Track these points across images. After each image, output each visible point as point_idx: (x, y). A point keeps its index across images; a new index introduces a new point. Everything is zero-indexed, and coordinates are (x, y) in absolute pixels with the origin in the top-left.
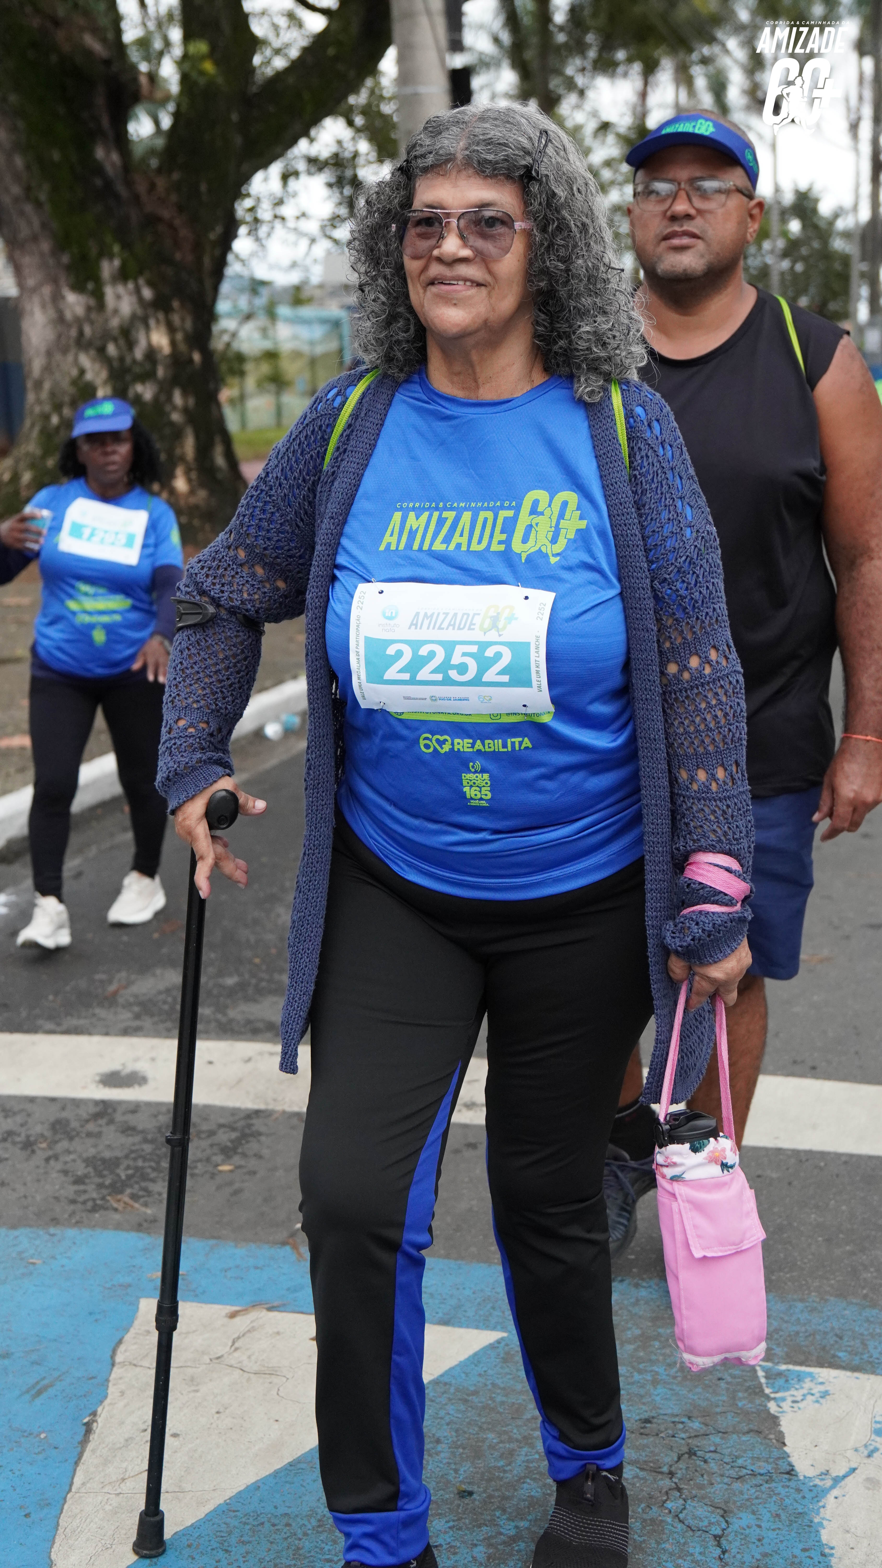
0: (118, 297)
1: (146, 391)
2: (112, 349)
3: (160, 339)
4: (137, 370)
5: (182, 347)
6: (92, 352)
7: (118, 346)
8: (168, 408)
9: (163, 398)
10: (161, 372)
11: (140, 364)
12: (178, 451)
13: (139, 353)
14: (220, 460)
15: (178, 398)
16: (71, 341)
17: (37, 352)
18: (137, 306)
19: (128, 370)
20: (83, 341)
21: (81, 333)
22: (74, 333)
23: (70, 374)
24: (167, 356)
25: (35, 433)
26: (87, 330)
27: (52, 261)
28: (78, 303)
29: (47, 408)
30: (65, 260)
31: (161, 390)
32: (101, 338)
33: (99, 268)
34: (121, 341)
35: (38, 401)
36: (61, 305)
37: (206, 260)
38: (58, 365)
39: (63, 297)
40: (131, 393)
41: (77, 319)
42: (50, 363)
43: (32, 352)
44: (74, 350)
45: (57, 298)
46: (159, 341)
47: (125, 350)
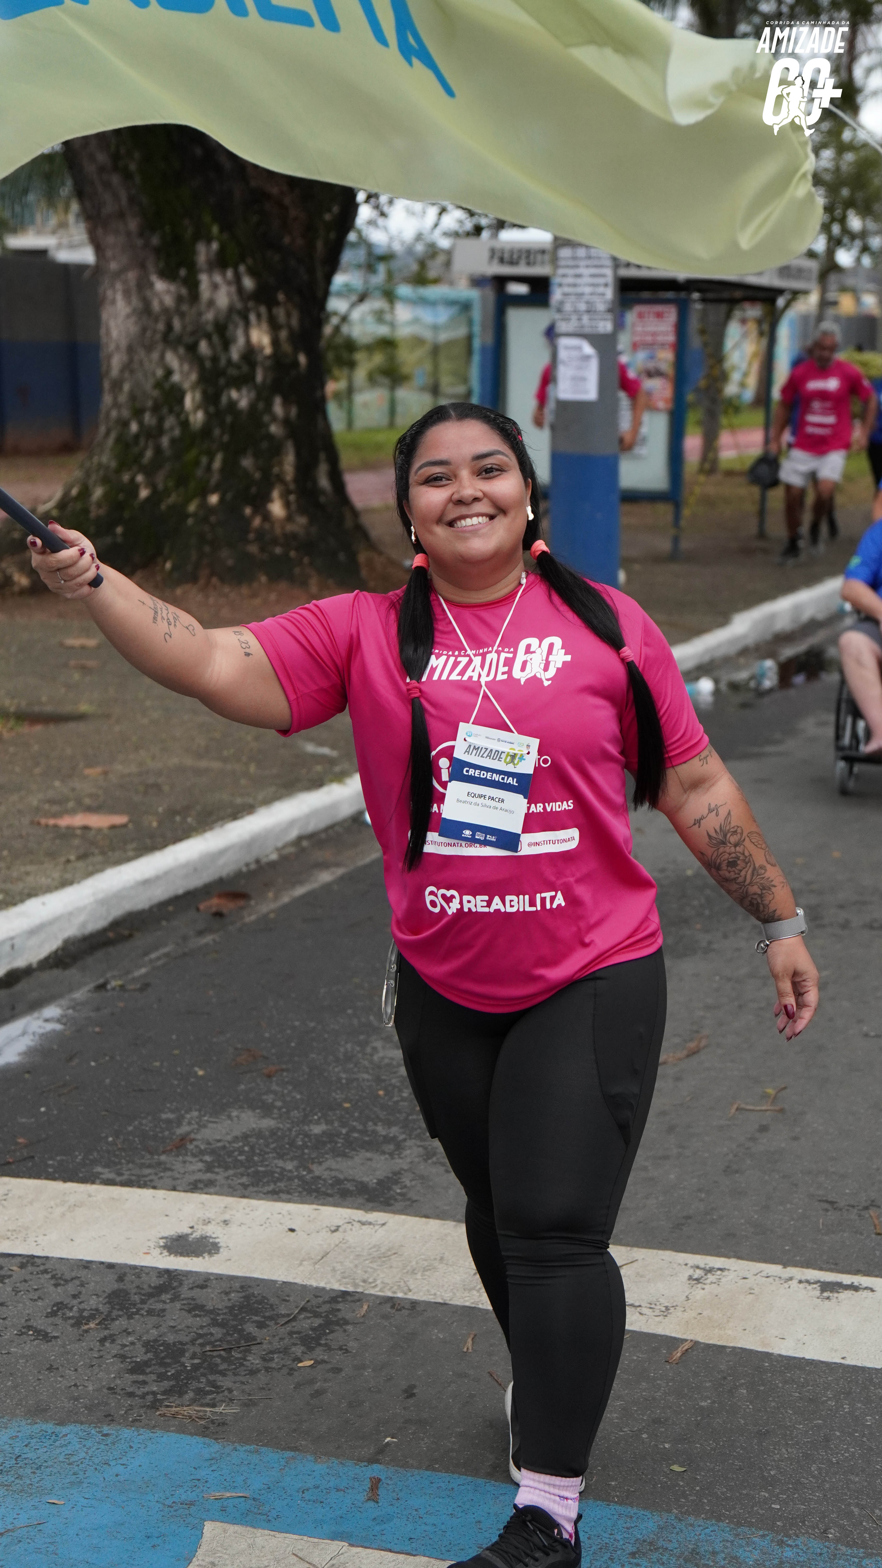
0: (215, 287)
1: (242, 398)
2: (204, 347)
3: (261, 337)
4: (232, 372)
5: (287, 348)
6: (181, 350)
7: (211, 344)
8: (266, 418)
9: (261, 405)
10: (259, 377)
11: (238, 367)
12: (276, 470)
13: (235, 354)
14: (324, 482)
15: (278, 408)
16: (158, 336)
17: (118, 348)
18: (235, 298)
19: (223, 373)
20: (172, 337)
21: (169, 327)
22: (161, 326)
23: (154, 374)
24: (268, 357)
25: (111, 441)
26: (177, 324)
27: (139, 242)
28: (168, 292)
29: (126, 413)
30: (155, 240)
31: (259, 397)
32: (193, 333)
33: (194, 252)
34: (215, 338)
35: (116, 405)
36: (148, 293)
37: (320, 245)
38: (141, 363)
39: (151, 285)
40: (224, 400)
41: (165, 310)
42: (131, 361)
43: (112, 347)
44: (160, 347)
45: (143, 285)
46: (260, 340)
47: (219, 349)
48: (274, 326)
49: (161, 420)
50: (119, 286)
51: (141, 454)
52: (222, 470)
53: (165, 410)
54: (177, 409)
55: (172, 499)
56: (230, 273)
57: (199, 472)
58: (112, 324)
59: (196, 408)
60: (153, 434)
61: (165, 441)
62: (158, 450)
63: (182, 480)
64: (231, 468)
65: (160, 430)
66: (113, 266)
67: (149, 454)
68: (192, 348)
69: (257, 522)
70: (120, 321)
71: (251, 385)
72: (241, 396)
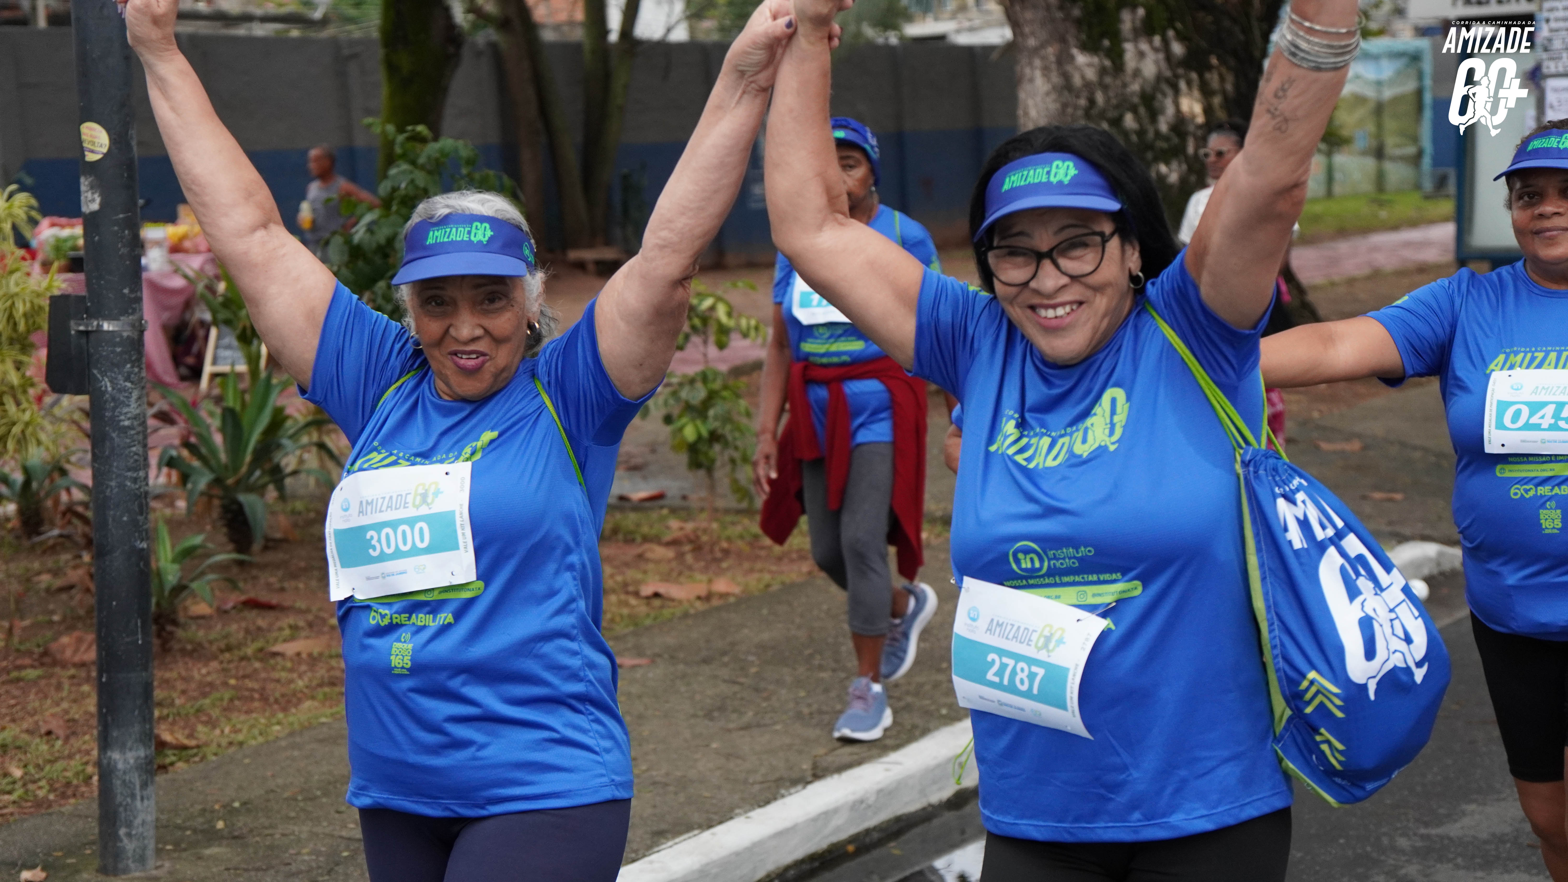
0: (1141, 55)
1: (1172, 172)
2: (1129, 120)
3: (1192, 105)
4: (1162, 144)
7: (1138, 118)
11: (1166, 139)
13: (1164, 125)
16: (1080, 113)
18: (1163, 65)
20: (1094, 112)
21: (1092, 102)
22: (1083, 102)
24: (1200, 127)
26: (1100, 98)
27: (1059, 15)
28: (1090, 65)
30: (1076, 12)
31: (1190, 169)
32: (1117, 107)
33: (1118, 21)
36: (1069, 68)
37: (1256, 2)
39: (1072, 58)
41: (1087, 85)
45: (1063, 60)
46: (1191, 108)
47: (1146, 121)
48: (1206, 92)
50: (1037, 62)
56: (1157, 39)
58: (1030, 102)
66: (1032, 42)
68: (1117, 122)
70: (1039, 99)
71: (1182, 158)
72: (1170, 170)
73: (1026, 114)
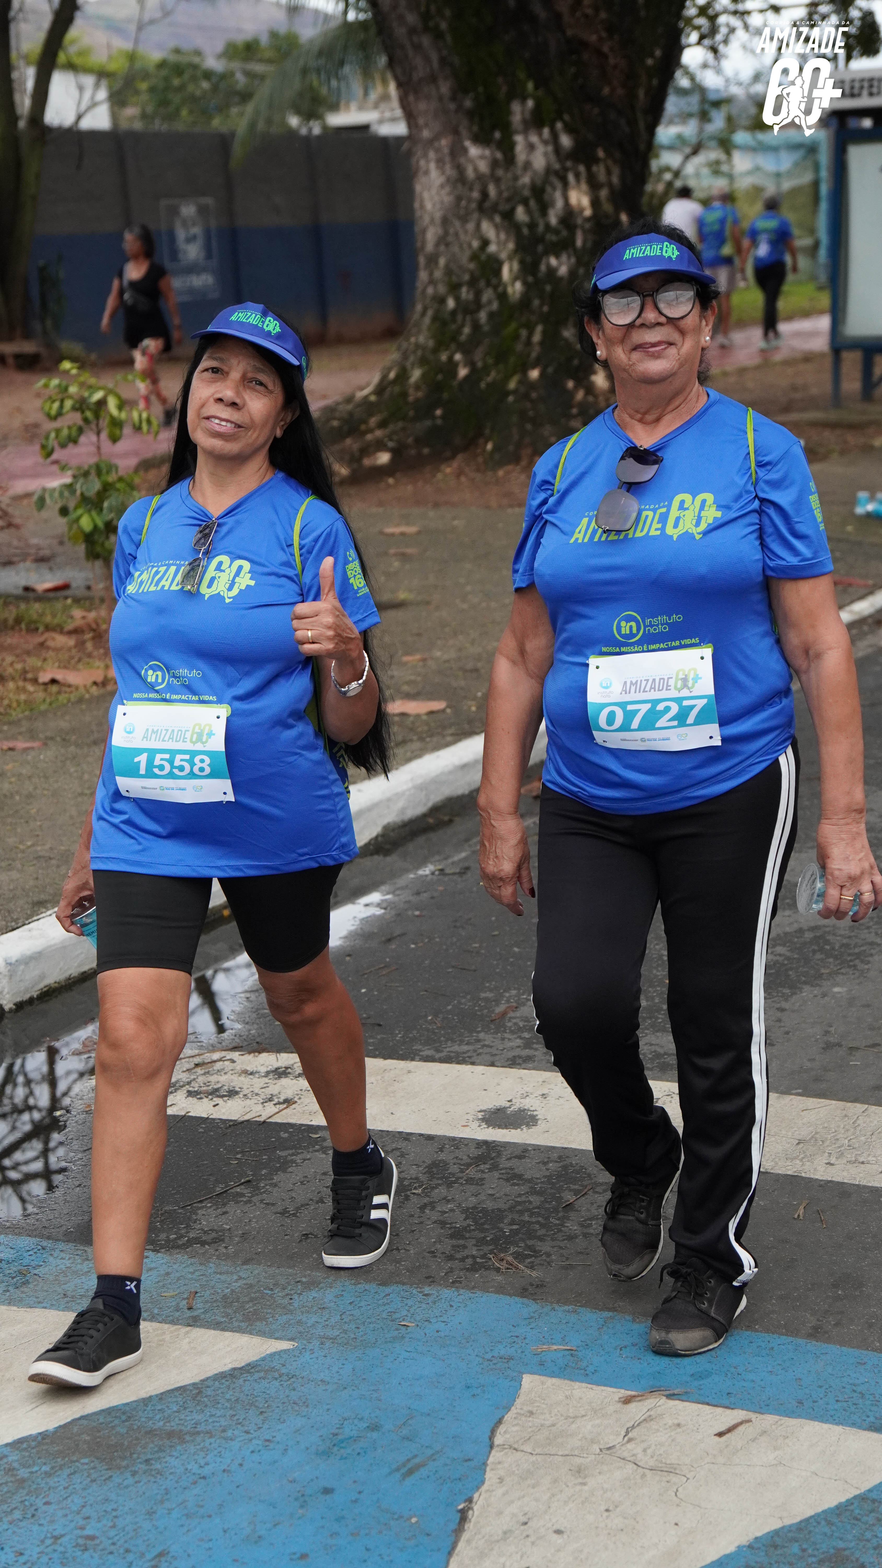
0: (531, 147)
1: (562, 266)
2: (520, 213)
3: (580, 198)
4: (551, 238)
5: (608, 207)
6: (498, 219)
7: (528, 211)
9: (581, 271)
10: (579, 241)
11: (556, 232)
13: (553, 218)
16: (474, 205)
17: (432, 221)
18: (553, 158)
19: (541, 240)
20: (487, 204)
21: (485, 195)
22: (476, 195)
23: (470, 245)
24: (588, 220)
25: (427, 320)
26: (492, 190)
27: (452, 106)
28: (482, 157)
29: (442, 289)
30: (468, 103)
31: (579, 262)
32: (509, 200)
33: (509, 112)
34: (532, 203)
35: (432, 282)
36: (462, 160)
37: (641, 93)
38: (456, 234)
39: (465, 151)
40: (543, 268)
41: (480, 177)
42: (446, 233)
43: (427, 219)
44: (476, 215)
45: (457, 152)
46: (579, 201)
47: (537, 214)
48: (594, 185)
49: (478, 294)
50: (432, 154)
51: (459, 331)
52: (542, 343)
53: (482, 283)
54: (494, 281)
55: (493, 376)
56: (546, 131)
57: (519, 347)
58: (426, 195)
59: (515, 279)
60: (469, 309)
61: (483, 316)
62: (476, 326)
63: (501, 356)
64: (551, 338)
65: (478, 305)
66: (426, 134)
67: (467, 330)
68: (509, 215)
69: (580, 395)
70: (434, 192)
71: (571, 251)
72: (560, 264)
73: (422, 207)
